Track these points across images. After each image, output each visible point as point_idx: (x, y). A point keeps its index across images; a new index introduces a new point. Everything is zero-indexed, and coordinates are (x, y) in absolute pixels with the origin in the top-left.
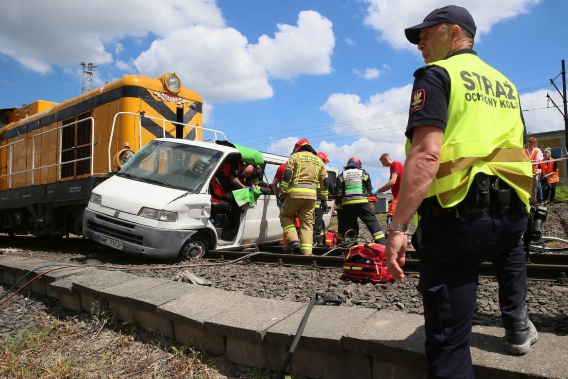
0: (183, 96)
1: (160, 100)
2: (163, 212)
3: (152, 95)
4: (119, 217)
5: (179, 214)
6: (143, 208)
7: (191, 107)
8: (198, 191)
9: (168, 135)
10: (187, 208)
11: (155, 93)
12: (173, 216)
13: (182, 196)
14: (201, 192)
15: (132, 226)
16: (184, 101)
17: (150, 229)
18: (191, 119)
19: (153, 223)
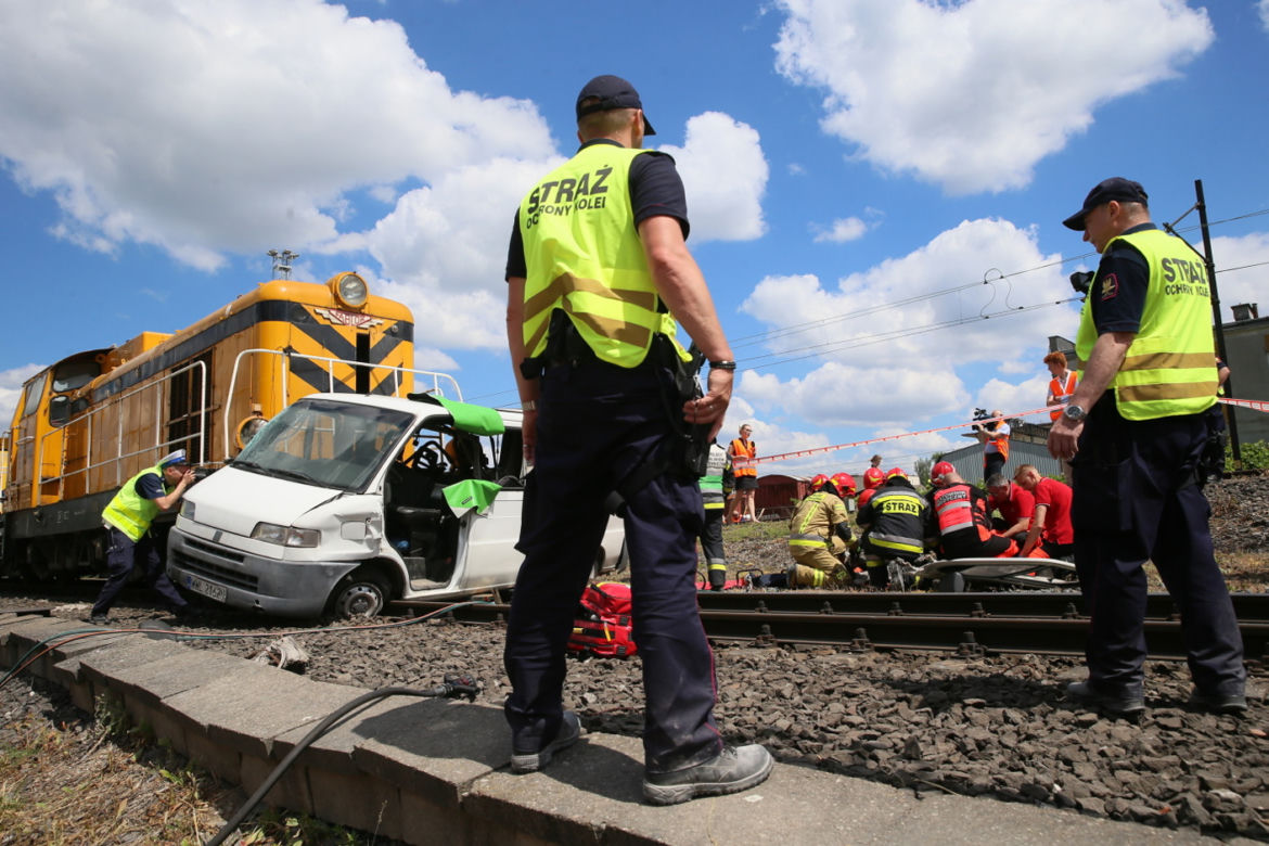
0: (372, 312)
1: (327, 323)
2: (293, 530)
3: (313, 314)
4: (221, 541)
5: (323, 533)
6: (260, 523)
7: (390, 332)
8: (361, 490)
9: (340, 387)
10: (338, 522)
11: (318, 311)
12: (311, 537)
13: (332, 500)
14: (368, 492)
15: (240, 558)
16: (375, 322)
17: (269, 562)
18: (386, 355)
19: (275, 552)
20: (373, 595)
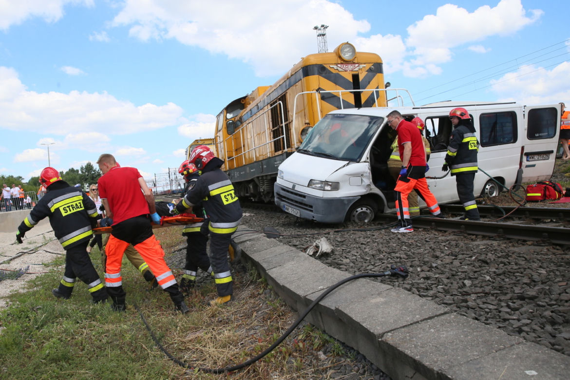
0: (359, 61)
1: (337, 72)
2: (326, 183)
3: (329, 69)
4: (296, 189)
5: (341, 184)
6: (311, 180)
7: (370, 70)
8: (357, 160)
9: (347, 106)
10: (348, 177)
11: (331, 66)
12: (335, 186)
13: (344, 166)
14: (362, 161)
15: (304, 197)
16: (361, 66)
17: (317, 199)
18: (369, 83)
19: (319, 194)
20: (368, 211)
